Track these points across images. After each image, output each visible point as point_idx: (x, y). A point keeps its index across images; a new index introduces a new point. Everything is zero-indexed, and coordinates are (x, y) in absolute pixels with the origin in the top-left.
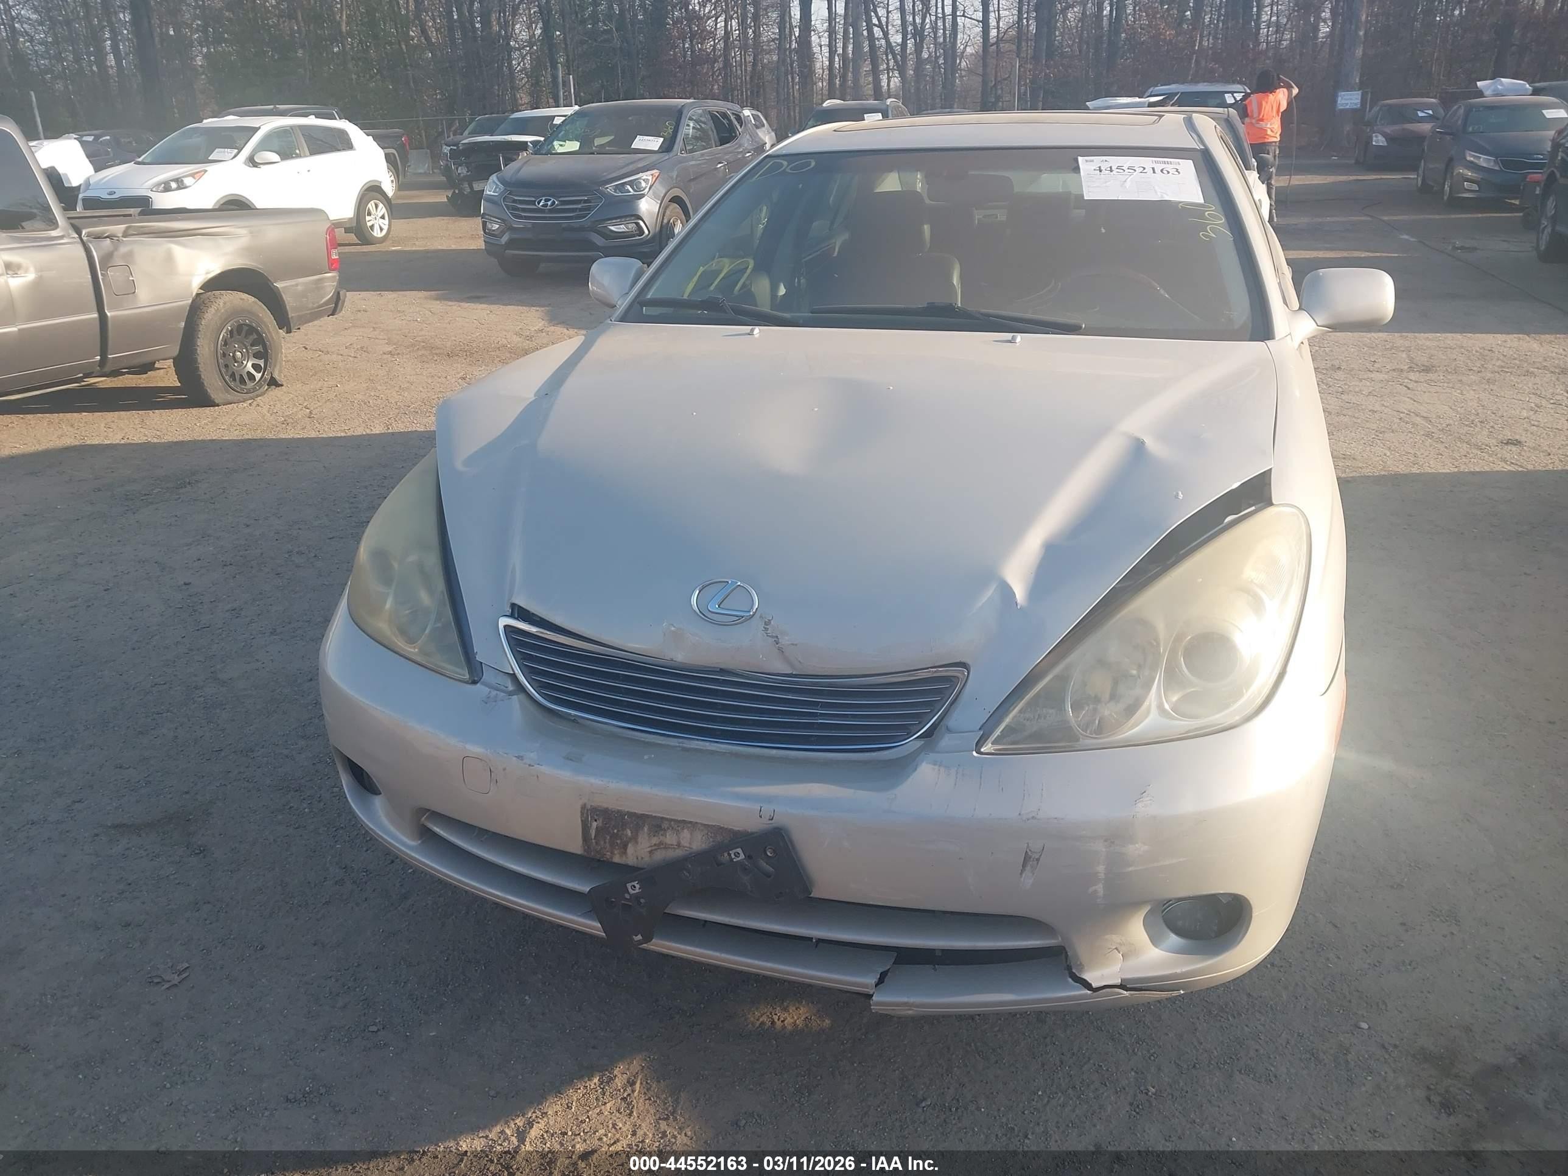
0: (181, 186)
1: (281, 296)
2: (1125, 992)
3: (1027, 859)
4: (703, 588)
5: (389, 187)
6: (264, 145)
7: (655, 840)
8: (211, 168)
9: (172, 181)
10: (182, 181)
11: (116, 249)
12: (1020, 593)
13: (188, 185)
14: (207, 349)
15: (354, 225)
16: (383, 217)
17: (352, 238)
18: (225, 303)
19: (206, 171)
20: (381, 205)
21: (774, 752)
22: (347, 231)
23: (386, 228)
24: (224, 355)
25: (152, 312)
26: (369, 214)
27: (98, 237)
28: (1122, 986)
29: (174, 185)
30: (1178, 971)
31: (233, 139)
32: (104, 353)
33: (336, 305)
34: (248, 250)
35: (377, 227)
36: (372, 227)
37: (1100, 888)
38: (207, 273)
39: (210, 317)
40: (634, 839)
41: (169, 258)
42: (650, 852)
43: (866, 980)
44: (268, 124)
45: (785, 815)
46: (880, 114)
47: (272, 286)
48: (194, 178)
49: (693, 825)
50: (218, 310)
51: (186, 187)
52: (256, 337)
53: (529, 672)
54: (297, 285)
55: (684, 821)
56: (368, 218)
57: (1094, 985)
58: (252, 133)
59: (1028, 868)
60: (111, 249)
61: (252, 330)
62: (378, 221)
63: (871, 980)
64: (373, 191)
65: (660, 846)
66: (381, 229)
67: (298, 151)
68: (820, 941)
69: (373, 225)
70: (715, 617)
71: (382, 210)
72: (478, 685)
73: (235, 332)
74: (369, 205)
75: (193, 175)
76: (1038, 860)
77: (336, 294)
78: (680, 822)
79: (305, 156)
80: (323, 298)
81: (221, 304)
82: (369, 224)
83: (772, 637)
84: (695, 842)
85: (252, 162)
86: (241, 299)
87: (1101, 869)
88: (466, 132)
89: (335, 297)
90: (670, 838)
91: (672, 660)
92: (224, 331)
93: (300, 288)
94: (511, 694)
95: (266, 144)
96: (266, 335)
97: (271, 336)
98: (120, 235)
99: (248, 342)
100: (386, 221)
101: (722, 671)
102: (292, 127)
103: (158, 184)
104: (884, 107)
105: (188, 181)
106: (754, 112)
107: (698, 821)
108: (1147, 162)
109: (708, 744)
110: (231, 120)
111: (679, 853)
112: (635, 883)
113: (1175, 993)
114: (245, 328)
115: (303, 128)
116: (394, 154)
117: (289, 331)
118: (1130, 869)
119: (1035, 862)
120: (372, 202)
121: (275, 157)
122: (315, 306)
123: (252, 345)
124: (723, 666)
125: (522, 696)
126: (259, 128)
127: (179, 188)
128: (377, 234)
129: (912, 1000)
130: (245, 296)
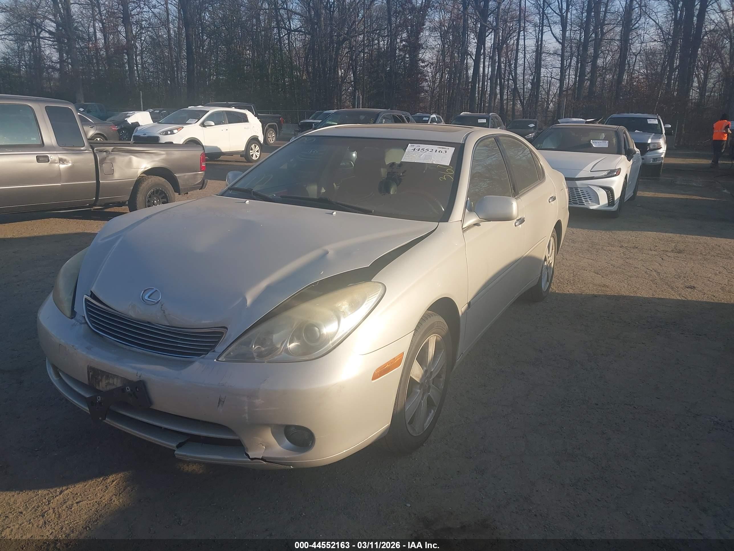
0: (172, 133)
1: (177, 180)
2: (264, 462)
3: (220, 400)
4: (145, 291)
5: (261, 139)
6: (209, 119)
7: (107, 382)
8: (186, 127)
9: (169, 131)
10: (173, 131)
11: (108, 157)
12: (249, 301)
13: (175, 133)
14: (141, 199)
15: (245, 153)
16: (257, 151)
17: (243, 159)
18: (151, 181)
19: (183, 128)
20: (257, 146)
21: (157, 354)
22: (241, 156)
23: (258, 156)
24: (149, 201)
25: (119, 182)
26: (252, 150)
27: (101, 151)
28: (262, 459)
29: (169, 133)
30: (286, 457)
31: (197, 115)
32: (97, 197)
33: (202, 185)
34: (164, 160)
35: (254, 156)
36: (252, 155)
37: (246, 416)
38: (145, 168)
39: (144, 186)
40: (101, 380)
41: (130, 162)
42: (106, 386)
43: (173, 445)
44: (212, 110)
45: (145, 376)
46: (485, 120)
47: (173, 175)
48: (178, 130)
49: (117, 377)
50: (148, 183)
51: (174, 134)
52: (164, 195)
53: (89, 316)
54: (185, 175)
55: (115, 375)
56: (251, 151)
57: (251, 457)
58: (205, 113)
59: (220, 405)
60: (106, 156)
61: (162, 192)
62: (255, 153)
63: (174, 445)
64: (254, 140)
65: (108, 384)
66: (256, 156)
67: (223, 122)
68: (166, 429)
69: (253, 154)
70: (147, 302)
71: (257, 148)
72: (73, 319)
73: (155, 193)
74: (252, 146)
75: (177, 129)
76: (224, 402)
77: (203, 181)
78: (114, 375)
79: (226, 124)
80: (197, 182)
81: (150, 181)
82: (251, 154)
83: (163, 311)
84: (118, 383)
85: (203, 125)
86: (159, 180)
87: (246, 408)
88: (311, 118)
89: (202, 182)
90: (111, 381)
91: (131, 316)
92: (150, 192)
93: (186, 177)
94: (81, 324)
95: (210, 118)
96: (168, 195)
97: (171, 196)
98: (110, 151)
99: (160, 197)
100: (259, 154)
101: (149, 323)
102: (223, 111)
103: (163, 132)
104: (487, 116)
105: (175, 131)
106: (438, 116)
107: (119, 375)
108: (435, 147)
109: (137, 349)
110: (200, 107)
111: (114, 387)
112: (99, 397)
113: (288, 467)
114: (160, 191)
115: (227, 112)
116: (276, 125)
117: (179, 194)
118: (257, 409)
119: (223, 403)
120: (253, 145)
121: (213, 123)
122: (192, 185)
123: (162, 199)
124: (148, 321)
125: (86, 325)
126: (209, 111)
127: (171, 134)
128: (254, 158)
129: (188, 454)
130: (161, 178)
